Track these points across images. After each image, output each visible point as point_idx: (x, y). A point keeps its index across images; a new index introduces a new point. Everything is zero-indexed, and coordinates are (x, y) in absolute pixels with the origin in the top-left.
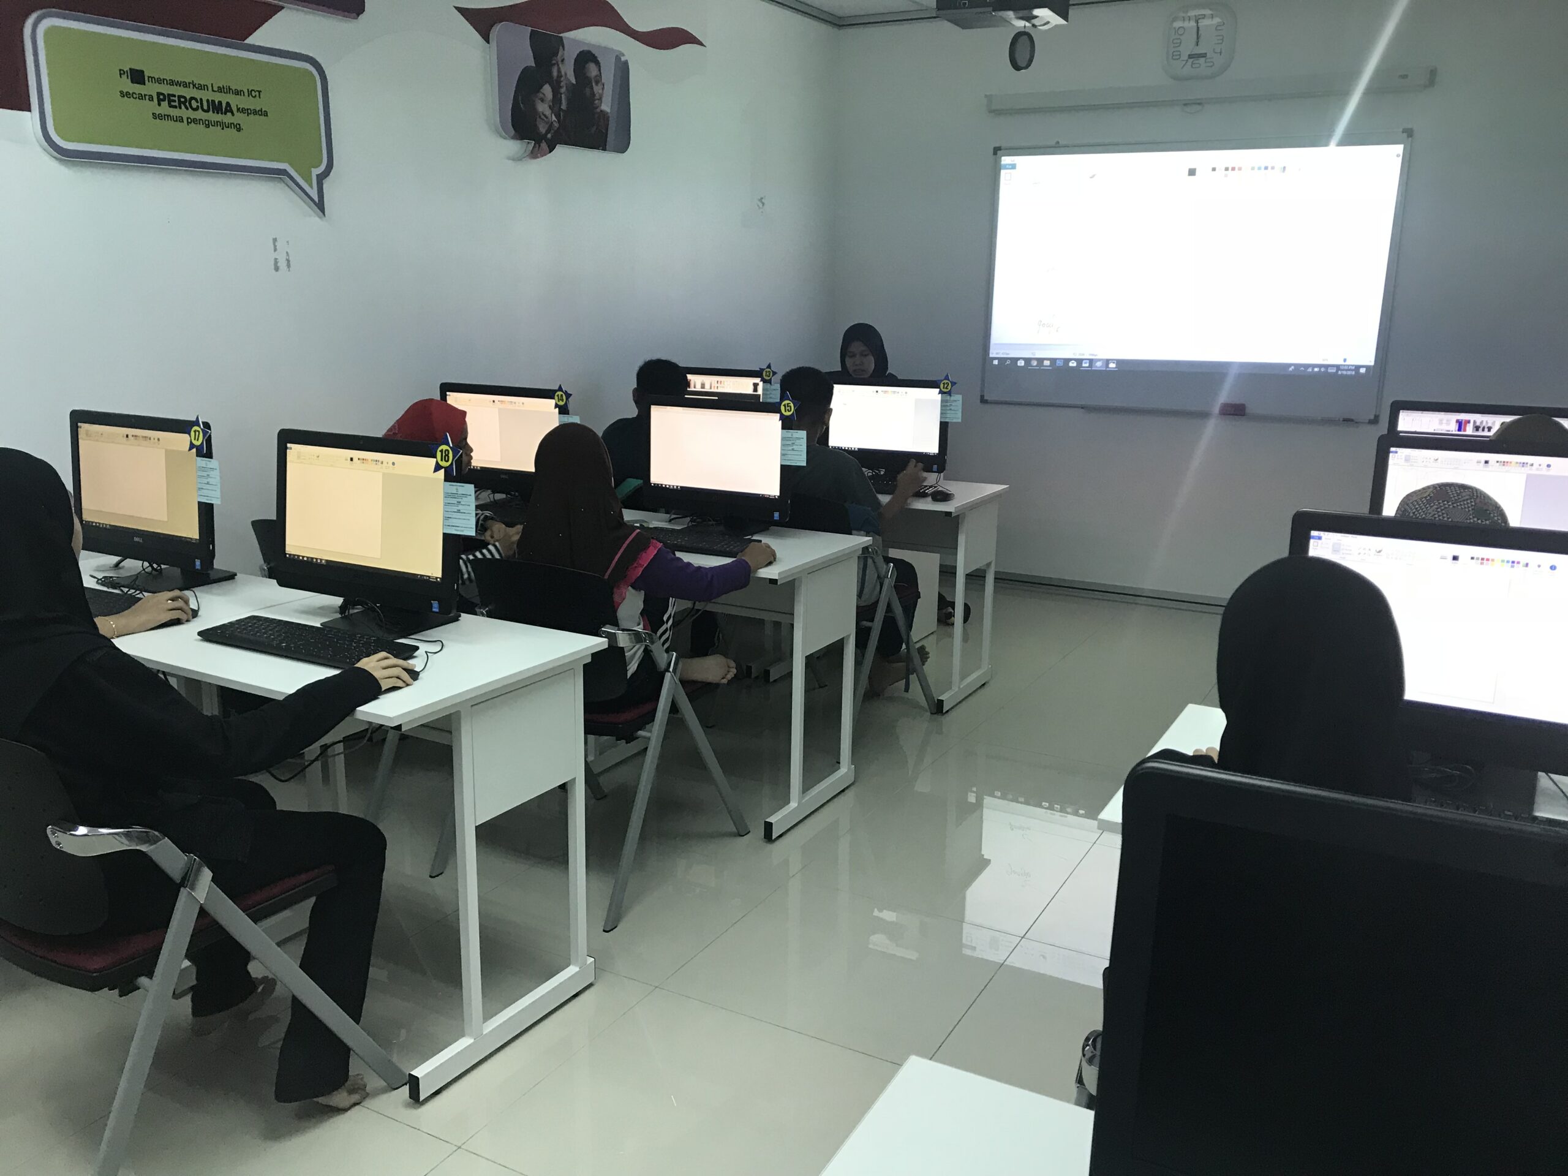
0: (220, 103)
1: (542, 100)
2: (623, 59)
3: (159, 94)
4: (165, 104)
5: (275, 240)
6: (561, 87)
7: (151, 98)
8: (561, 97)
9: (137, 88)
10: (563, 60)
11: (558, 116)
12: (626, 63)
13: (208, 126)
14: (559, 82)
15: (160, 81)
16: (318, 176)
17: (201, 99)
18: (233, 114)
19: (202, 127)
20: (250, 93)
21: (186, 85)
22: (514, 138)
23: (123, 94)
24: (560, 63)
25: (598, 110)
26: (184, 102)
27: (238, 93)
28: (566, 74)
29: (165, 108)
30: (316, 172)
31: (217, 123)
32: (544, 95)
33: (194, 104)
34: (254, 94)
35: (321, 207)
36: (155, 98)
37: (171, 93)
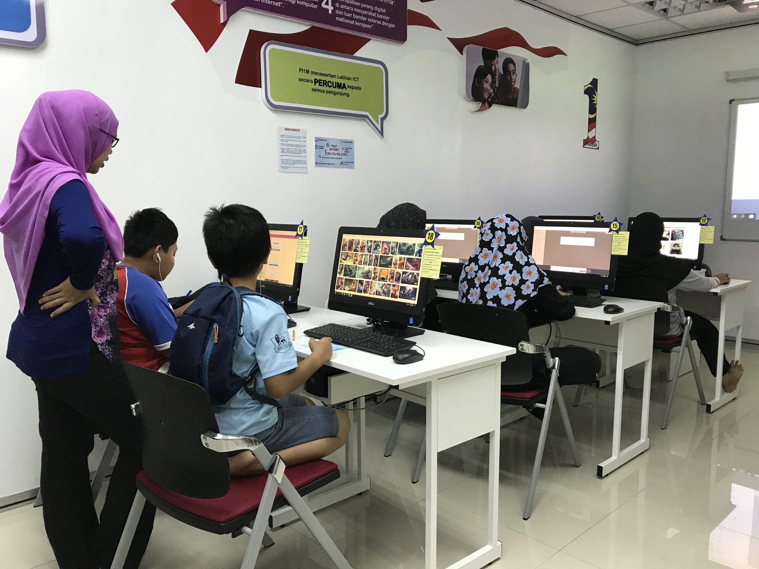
0: (341, 83)
1: (487, 82)
2: (526, 62)
3: (315, 80)
4: (317, 84)
6: (496, 76)
7: (312, 82)
8: (496, 81)
9: (306, 77)
10: (497, 62)
11: (494, 91)
12: (528, 63)
13: (335, 95)
14: (495, 73)
15: (316, 73)
16: (381, 118)
17: (333, 82)
18: (346, 89)
19: (332, 95)
20: (354, 79)
21: (327, 75)
22: (473, 101)
23: (300, 80)
24: (496, 65)
25: (514, 87)
26: (326, 83)
27: (349, 79)
28: (499, 69)
29: (317, 86)
30: (381, 116)
31: (338, 93)
32: (487, 79)
33: (330, 84)
34: (355, 79)
35: (382, 133)
36: (314, 82)
37: (320, 79)
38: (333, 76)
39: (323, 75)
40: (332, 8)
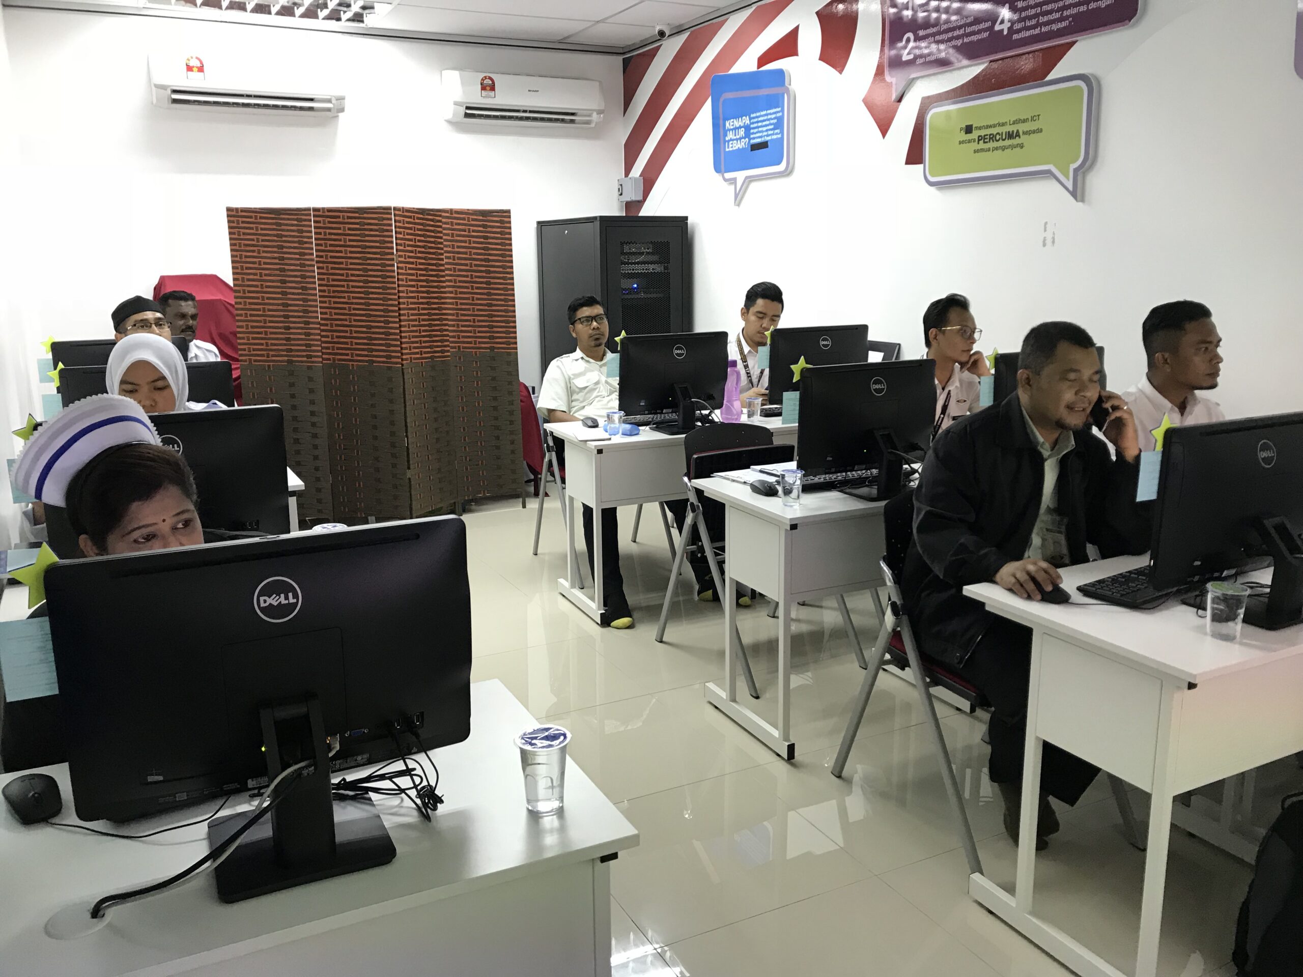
0: (1013, 131)
3: (979, 136)
4: (981, 142)
5: (1046, 223)
7: (974, 141)
9: (970, 136)
13: (1003, 150)
15: (980, 128)
17: (1002, 133)
18: (1020, 137)
19: (1000, 151)
20: (1033, 119)
21: (994, 126)
23: (960, 143)
26: (992, 138)
27: (1024, 121)
29: (982, 145)
30: (1073, 166)
31: (1008, 147)
33: (998, 138)
34: (1035, 118)
35: (1074, 194)
36: (977, 140)
37: (986, 134)
38: (1003, 124)
39: (990, 127)
40: (1009, 25)
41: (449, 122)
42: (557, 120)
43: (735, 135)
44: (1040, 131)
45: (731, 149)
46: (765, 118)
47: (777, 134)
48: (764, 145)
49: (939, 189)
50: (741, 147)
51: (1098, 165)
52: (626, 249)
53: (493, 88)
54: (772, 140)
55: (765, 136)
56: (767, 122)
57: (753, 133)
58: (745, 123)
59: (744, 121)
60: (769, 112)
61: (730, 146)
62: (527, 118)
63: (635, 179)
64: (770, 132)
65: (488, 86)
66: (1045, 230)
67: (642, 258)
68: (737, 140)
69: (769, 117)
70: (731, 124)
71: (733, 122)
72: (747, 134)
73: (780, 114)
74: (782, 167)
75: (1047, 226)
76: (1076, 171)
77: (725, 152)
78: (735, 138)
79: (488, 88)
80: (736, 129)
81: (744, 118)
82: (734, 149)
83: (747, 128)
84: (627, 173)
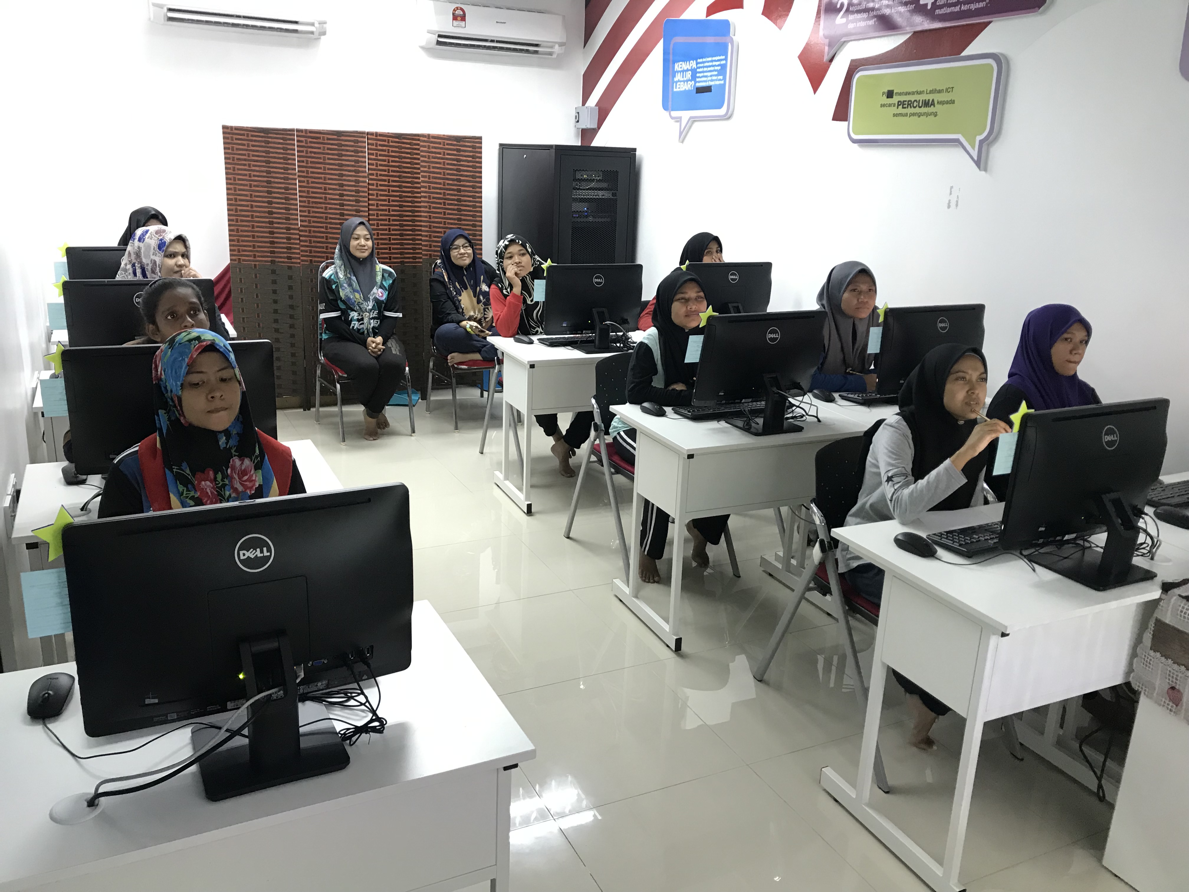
0: (929, 100)
3: (899, 102)
4: (900, 107)
5: (952, 187)
7: (894, 105)
9: (890, 101)
13: (919, 116)
15: (900, 94)
16: (980, 140)
17: (919, 100)
18: (934, 106)
19: (916, 117)
20: (947, 90)
21: (913, 93)
23: (883, 106)
26: (910, 104)
27: (940, 91)
29: (900, 110)
30: (979, 138)
31: (924, 114)
33: (915, 105)
34: (949, 90)
35: (978, 163)
36: (896, 105)
37: (905, 100)
38: (921, 92)
39: (909, 93)
41: (423, 48)
42: (521, 51)
43: (683, 77)
44: (952, 102)
45: (678, 90)
46: (710, 64)
47: (720, 80)
48: (707, 89)
49: (860, 146)
50: (687, 89)
51: (1002, 139)
52: (578, 176)
53: (463, 18)
54: (716, 85)
55: (709, 81)
56: (712, 68)
57: (699, 77)
58: (692, 67)
59: (691, 65)
60: (714, 58)
61: (678, 86)
62: (494, 48)
63: (591, 108)
64: (714, 78)
65: (459, 17)
66: (951, 194)
67: (593, 185)
68: (684, 81)
69: (714, 63)
70: (680, 66)
71: (681, 64)
72: (694, 77)
73: (724, 62)
74: (722, 111)
75: (952, 190)
76: (981, 142)
77: (674, 93)
78: (682, 79)
79: (459, 18)
80: (683, 71)
81: (691, 61)
82: (681, 90)
83: (694, 72)
84: (584, 103)
